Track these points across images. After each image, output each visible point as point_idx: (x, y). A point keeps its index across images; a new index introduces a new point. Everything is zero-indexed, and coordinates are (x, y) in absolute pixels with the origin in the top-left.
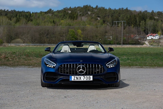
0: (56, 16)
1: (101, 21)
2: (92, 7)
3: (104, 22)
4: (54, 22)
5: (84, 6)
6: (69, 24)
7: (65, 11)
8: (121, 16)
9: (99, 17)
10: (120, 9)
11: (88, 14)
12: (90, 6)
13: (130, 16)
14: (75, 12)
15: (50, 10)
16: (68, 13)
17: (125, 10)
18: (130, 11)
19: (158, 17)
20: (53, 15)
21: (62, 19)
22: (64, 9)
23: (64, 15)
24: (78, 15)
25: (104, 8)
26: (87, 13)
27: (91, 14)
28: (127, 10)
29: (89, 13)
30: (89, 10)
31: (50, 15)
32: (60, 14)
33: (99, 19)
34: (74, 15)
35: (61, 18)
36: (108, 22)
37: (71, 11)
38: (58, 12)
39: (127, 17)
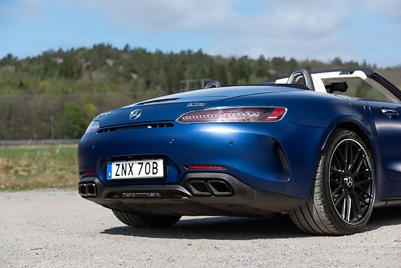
0: (27, 70)
1: (142, 81)
2: (116, 49)
3: (148, 83)
4: (21, 85)
5: (95, 46)
6: (62, 90)
7: (47, 58)
8: (189, 68)
9: (134, 72)
10: (183, 53)
11: (108, 66)
12: (109, 47)
13: (211, 70)
14: (75, 62)
15: (10, 56)
16: (55, 63)
17: (195, 54)
18: (207, 56)
19: (276, 69)
20: (18, 69)
21: (42, 79)
22: (45, 53)
23: (47, 69)
24: (81, 67)
25: (144, 51)
26: (105, 63)
27: (115, 65)
28: (200, 55)
29: (110, 62)
30: (108, 56)
31: (11, 69)
32: (36, 67)
33: (134, 76)
34: (71, 67)
35: (39, 77)
36: (157, 84)
37: (64, 59)
38: (30, 61)
39: (203, 72)
